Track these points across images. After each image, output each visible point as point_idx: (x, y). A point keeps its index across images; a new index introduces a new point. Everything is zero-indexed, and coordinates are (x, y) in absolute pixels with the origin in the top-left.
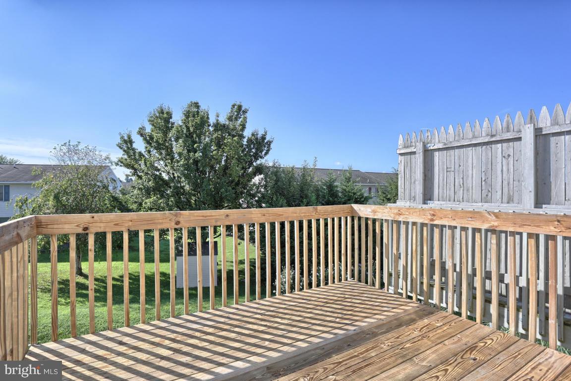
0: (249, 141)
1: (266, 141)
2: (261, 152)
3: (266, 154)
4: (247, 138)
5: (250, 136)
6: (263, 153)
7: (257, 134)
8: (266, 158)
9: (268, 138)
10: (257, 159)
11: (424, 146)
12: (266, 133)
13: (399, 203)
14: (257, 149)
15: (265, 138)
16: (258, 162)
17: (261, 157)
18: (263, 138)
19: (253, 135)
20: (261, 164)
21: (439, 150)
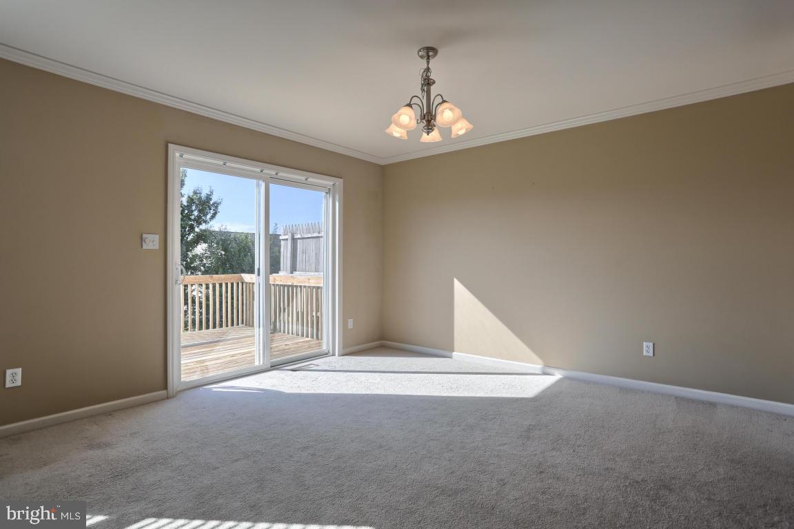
0: (191, 200)
1: (211, 202)
2: (205, 215)
3: (213, 217)
4: (186, 197)
5: (191, 194)
6: (209, 217)
7: (200, 193)
8: (211, 223)
9: (214, 199)
10: (199, 224)
11: (293, 236)
12: (212, 192)
13: (281, 273)
14: (200, 211)
15: (211, 199)
16: (203, 227)
17: (205, 222)
18: (209, 198)
19: (195, 193)
20: (205, 231)
21: (299, 238)
